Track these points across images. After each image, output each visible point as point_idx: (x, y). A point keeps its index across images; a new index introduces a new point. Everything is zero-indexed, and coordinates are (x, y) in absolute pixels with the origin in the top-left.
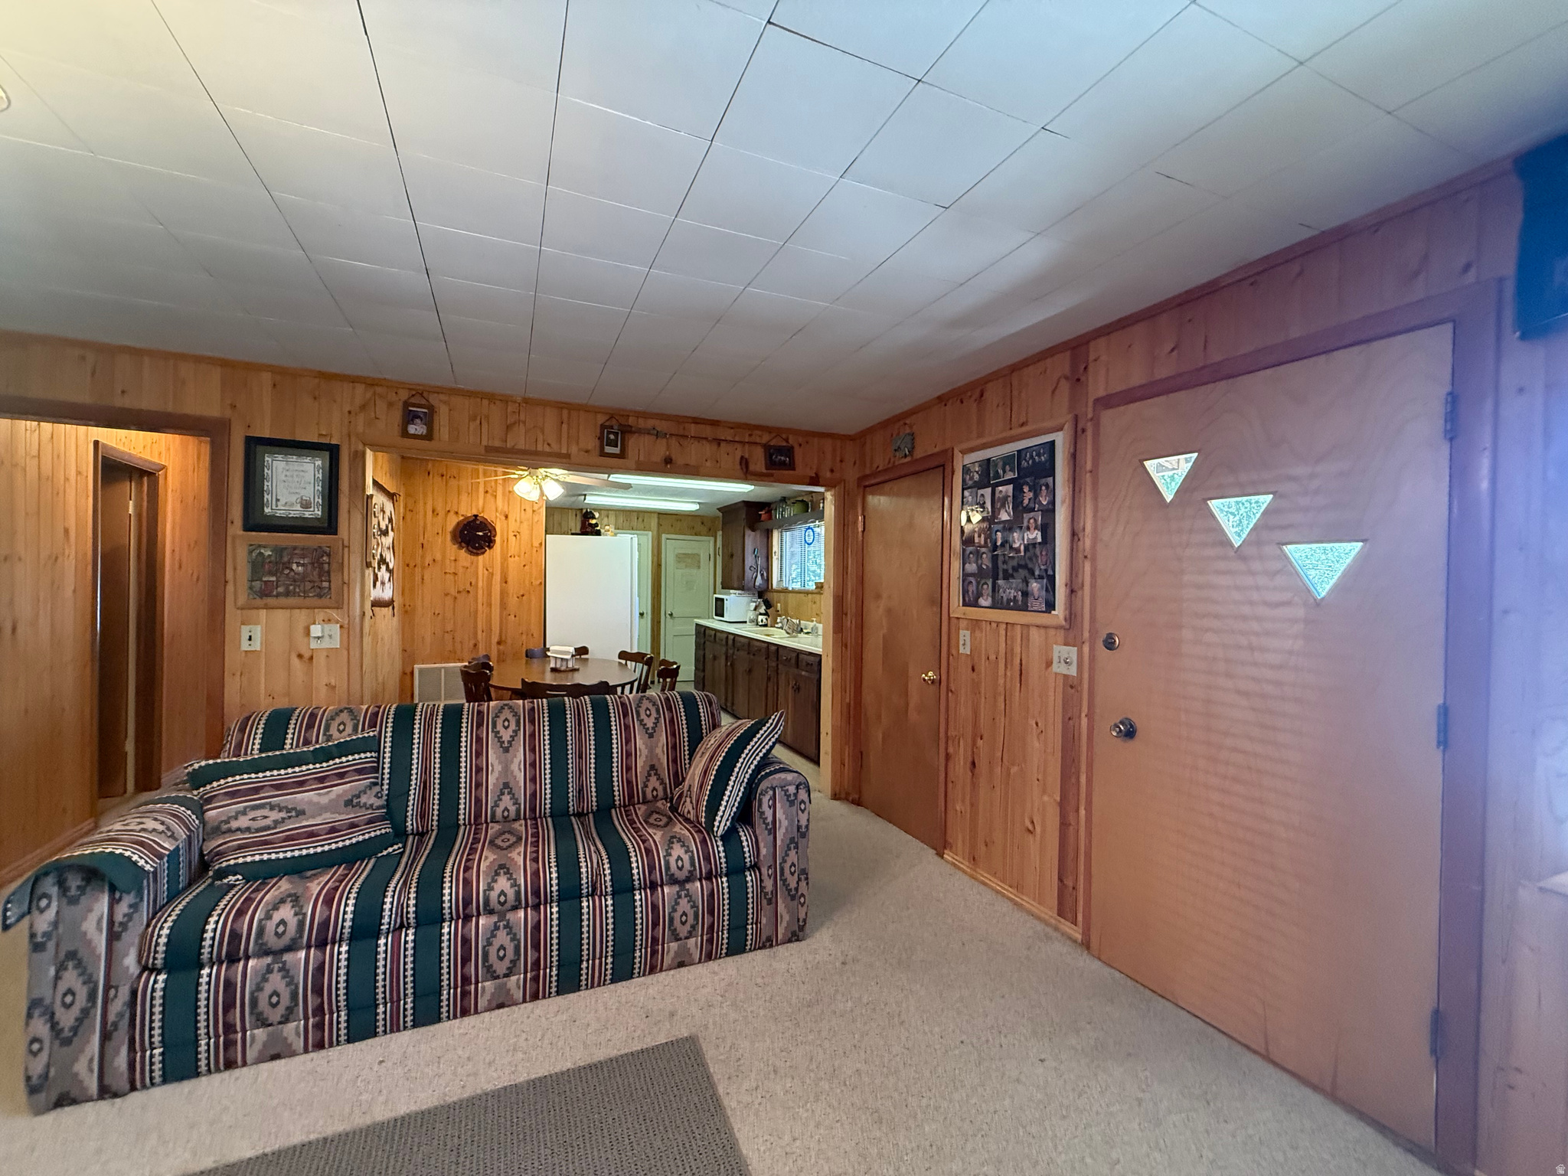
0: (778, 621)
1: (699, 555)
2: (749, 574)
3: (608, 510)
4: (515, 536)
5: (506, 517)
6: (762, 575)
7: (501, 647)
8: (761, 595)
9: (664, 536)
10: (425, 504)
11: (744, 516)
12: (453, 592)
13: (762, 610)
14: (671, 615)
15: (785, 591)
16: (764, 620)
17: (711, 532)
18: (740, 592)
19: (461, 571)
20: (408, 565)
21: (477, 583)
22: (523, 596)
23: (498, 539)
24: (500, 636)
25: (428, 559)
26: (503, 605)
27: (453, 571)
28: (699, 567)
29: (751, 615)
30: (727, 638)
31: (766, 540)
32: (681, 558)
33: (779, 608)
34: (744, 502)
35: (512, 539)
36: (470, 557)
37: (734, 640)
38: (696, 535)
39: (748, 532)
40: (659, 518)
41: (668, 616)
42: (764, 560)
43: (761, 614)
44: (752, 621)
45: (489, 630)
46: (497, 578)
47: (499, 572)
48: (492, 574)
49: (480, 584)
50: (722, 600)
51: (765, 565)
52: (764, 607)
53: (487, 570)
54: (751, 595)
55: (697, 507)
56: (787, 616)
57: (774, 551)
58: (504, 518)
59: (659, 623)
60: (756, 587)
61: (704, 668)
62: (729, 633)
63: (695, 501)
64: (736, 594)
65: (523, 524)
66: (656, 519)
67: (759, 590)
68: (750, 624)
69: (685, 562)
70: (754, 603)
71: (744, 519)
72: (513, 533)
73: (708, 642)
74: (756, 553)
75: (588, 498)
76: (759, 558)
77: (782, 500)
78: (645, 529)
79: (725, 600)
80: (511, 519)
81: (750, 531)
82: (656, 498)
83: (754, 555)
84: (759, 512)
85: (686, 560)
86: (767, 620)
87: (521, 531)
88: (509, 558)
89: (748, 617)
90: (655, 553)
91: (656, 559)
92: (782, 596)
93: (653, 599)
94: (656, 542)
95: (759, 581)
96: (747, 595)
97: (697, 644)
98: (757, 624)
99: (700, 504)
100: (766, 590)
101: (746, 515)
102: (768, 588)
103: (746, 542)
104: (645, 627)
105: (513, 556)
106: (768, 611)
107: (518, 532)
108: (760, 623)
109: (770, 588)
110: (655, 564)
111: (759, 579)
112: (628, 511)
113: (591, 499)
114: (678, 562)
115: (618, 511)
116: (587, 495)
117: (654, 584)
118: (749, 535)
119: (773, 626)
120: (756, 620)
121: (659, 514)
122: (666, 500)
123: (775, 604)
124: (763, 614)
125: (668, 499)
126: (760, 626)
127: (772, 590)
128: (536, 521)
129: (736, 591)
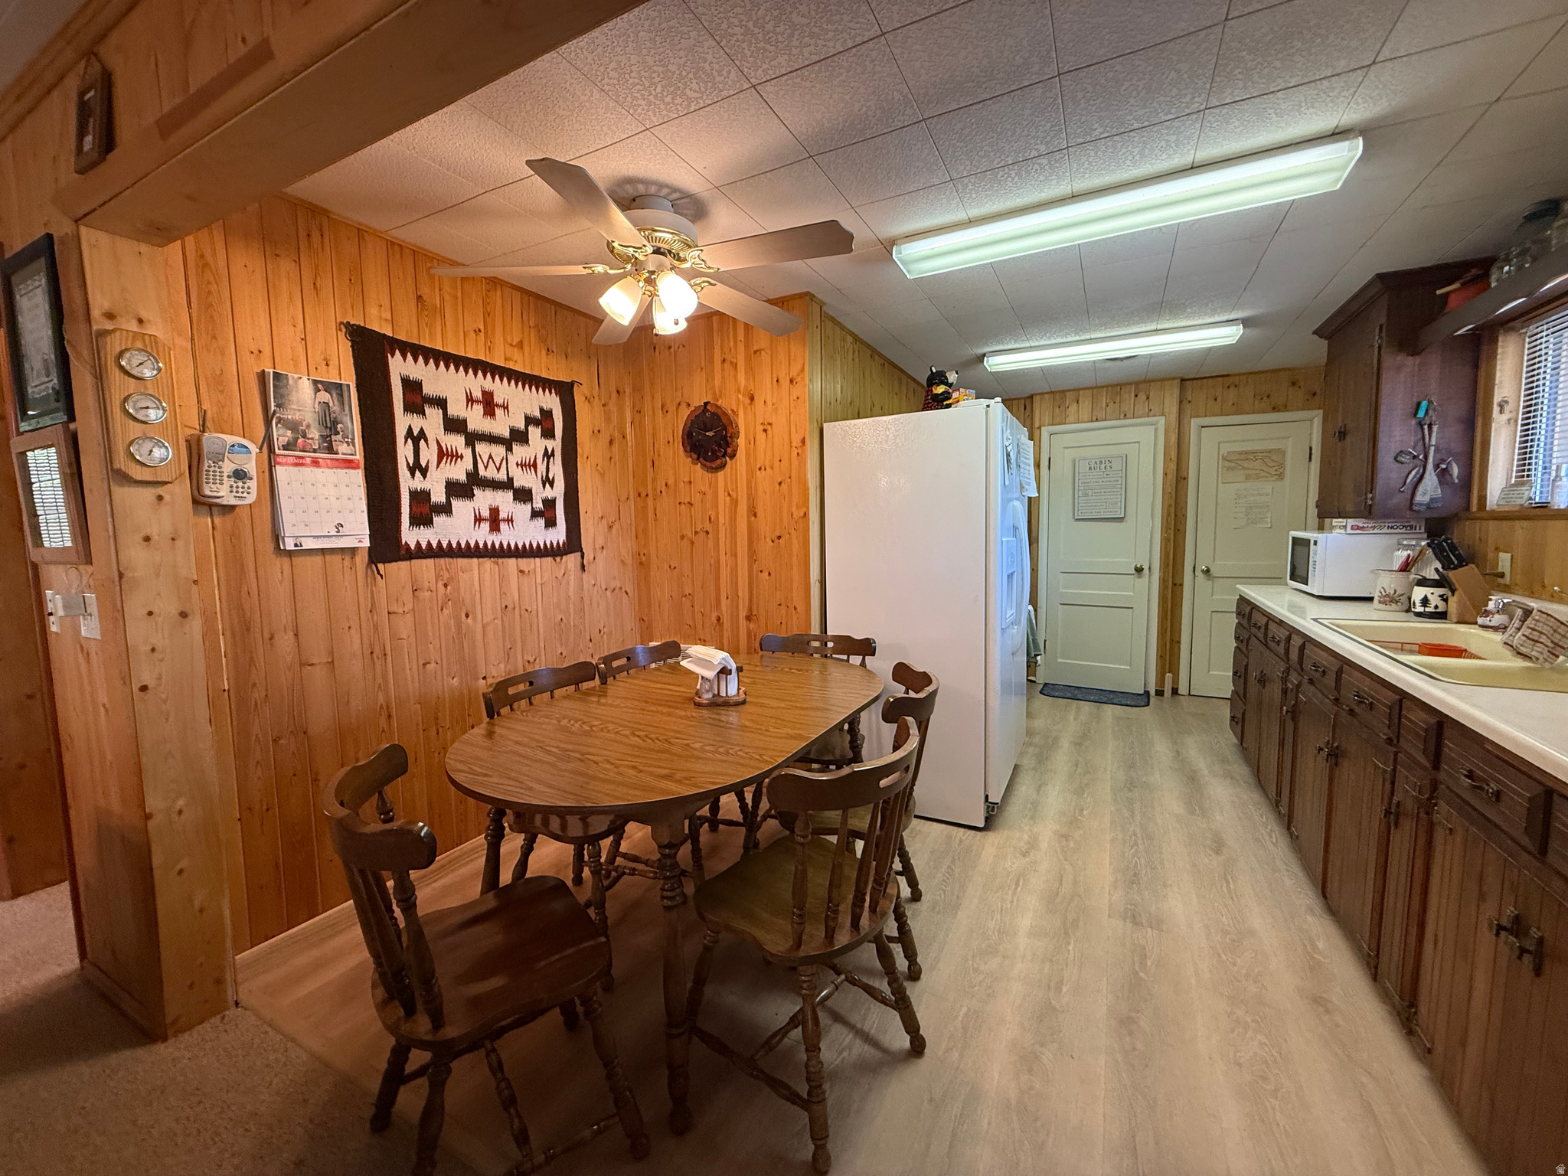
0: (1495, 606)
1: (1282, 452)
2: (1389, 472)
3: (1078, 390)
4: (765, 431)
5: (752, 398)
6: (1443, 474)
7: (752, 626)
8: (1432, 529)
9: (1195, 423)
10: (653, 397)
11: (1383, 320)
12: (689, 534)
13: (1431, 569)
14: (1207, 572)
15: (1538, 513)
16: (1434, 600)
17: (1311, 400)
18: (1359, 522)
19: (697, 499)
20: (639, 495)
21: (718, 518)
22: (779, 537)
23: (741, 441)
24: (750, 609)
25: (660, 485)
26: (753, 555)
27: (688, 500)
28: (1281, 476)
29: (1389, 582)
31: (1468, 370)
32: (1235, 462)
33: (1505, 566)
34: (1381, 277)
35: (761, 436)
36: (708, 476)
37: (1302, 648)
38: (1275, 409)
40: (1182, 389)
41: (1198, 573)
42: (1454, 431)
43: (1423, 582)
44: (1389, 599)
45: (734, 596)
46: (743, 508)
47: (745, 497)
48: (737, 501)
49: (721, 520)
50: (1306, 543)
51: (1458, 449)
52: (1436, 565)
53: (729, 495)
54: (1398, 531)
55: (1242, 331)
56: (1532, 594)
57: (1497, 399)
58: (749, 402)
59: (1178, 586)
60: (1416, 508)
61: (1245, 696)
62: (1293, 631)
63: (1233, 316)
64: (1349, 527)
65: (776, 408)
66: (1176, 392)
67: (1429, 515)
68: (1383, 606)
69: (1244, 468)
70: (1405, 553)
71: (1381, 327)
72: (762, 428)
73: (1253, 640)
74: (1421, 414)
75: (990, 362)
76: (1435, 428)
77: (1532, 217)
78: (1152, 413)
79: (1312, 543)
80: (759, 401)
81: (1400, 358)
82: (1131, 331)
83: (1413, 422)
84: (1438, 292)
85: (1246, 464)
86: (1446, 600)
87: (773, 420)
88: (758, 472)
89: (1379, 588)
90: (1173, 454)
91: (1173, 466)
92: (1521, 531)
93: (1165, 541)
94: (1174, 438)
95: (1430, 488)
96: (1385, 530)
97: (1237, 638)
98: (1408, 611)
99: (1246, 322)
100: (1456, 515)
101: (1388, 316)
102: (1468, 508)
103: (1386, 389)
104: (1146, 594)
105: (763, 468)
106: (1451, 575)
107: (770, 424)
108: (1419, 609)
109: (1474, 509)
110: (1170, 476)
111: (1431, 480)
112: (1117, 385)
113: (997, 363)
114: (1229, 469)
115: (1097, 387)
116: (984, 355)
117: (1169, 515)
118: (1399, 369)
119: (1468, 618)
120: (1404, 599)
121: (1183, 380)
122: (1156, 331)
123: (1491, 555)
124: (1429, 583)
125: (1159, 327)
126: (1419, 614)
127: (1482, 514)
128: (795, 398)
129: (1349, 520)
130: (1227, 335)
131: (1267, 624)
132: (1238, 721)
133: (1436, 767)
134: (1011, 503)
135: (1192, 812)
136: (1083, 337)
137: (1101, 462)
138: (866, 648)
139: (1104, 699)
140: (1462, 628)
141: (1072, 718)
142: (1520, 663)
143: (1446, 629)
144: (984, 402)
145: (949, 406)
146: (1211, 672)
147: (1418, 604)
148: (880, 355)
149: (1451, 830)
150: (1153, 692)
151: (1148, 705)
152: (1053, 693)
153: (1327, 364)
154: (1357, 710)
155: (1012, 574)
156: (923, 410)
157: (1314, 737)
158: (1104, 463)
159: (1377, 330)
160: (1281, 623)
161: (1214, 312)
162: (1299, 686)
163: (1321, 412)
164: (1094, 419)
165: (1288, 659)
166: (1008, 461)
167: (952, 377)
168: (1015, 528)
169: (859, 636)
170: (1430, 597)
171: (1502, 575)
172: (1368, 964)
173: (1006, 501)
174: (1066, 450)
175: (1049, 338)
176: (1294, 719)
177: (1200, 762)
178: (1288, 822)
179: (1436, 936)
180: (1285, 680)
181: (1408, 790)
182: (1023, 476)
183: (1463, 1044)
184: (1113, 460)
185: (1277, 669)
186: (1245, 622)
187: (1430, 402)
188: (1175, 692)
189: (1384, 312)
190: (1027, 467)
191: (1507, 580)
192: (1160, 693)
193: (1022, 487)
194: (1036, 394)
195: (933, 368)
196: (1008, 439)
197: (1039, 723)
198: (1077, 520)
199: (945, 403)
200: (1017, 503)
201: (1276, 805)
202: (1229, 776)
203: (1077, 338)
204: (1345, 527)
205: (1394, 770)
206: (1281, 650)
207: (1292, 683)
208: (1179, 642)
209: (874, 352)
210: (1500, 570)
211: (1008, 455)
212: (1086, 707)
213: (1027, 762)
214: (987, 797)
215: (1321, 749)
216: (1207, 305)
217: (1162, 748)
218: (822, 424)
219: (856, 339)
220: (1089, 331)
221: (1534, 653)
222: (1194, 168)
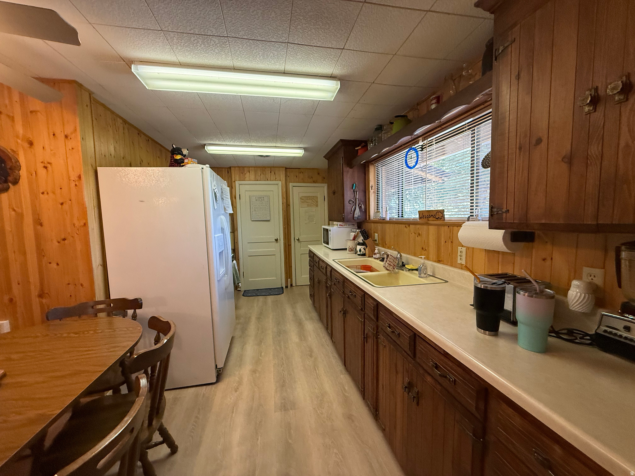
0: (376, 251)
1: (317, 197)
2: (348, 207)
3: (249, 167)
4: (46, 167)
5: (31, 144)
6: (360, 208)
7: (44, 301)
8: (360, 225)
9: (291, 184)
11: (343, 156)
13: (361, 239)
14: (298, 240)
15: (383, 221)
16: (362, 250)
17: (323, 180)
18: (341, 223)
21: (3, 227)
22: (64, 239)
23: (23, 173)
24: (42, 287)
26: (40, 252)
28: (317, 206)
29: (350, 244)
30: (326, 268)
31: (363, 175)
32: (304, 200)
33: (376, 238)
34: (341, 140)
35: (42, 172)
37: (331, 271)
38: (314, 182)
39: (346, 169)
40: (286, 171)
41: (296, 240)
42: (362, 194)
43: (359, 244)
44: (351, 250)
45: (25, 282)
46: (28, 220)
47: (30, 212)
48: (22, 216)
50: (327, 230)
51: (363, 200)
52: (362, 238)
53: (14, 210)
54: (351, 226)
55: (304, 152)
56: (383, 247)
57: (370, 185)
58: (29, 146)
59: (290, 245)
60: (355, 219)
61: (314, 287)
62: (327, 265)
63: (300, 146)
64: (338, 225)
65: (54, 153)
66: (284, 172)
67: (358, 221)
68: (349, 252)
69: (307, 202)
70: (354, 234)
71: (342, 157)
72: (43, 165)
73: (315, 267)
74: (354, 188)
75: (208, 149)
76: (357, 193)
77: (377, 129)
78: (276, 179)
79: (329, 230)
80: (38, 147)
81: (348, 168)
82: (266, 145)
83: (352, 190)
84: (356, 149)
85: (307, 201)
86: (365, 250)
87: (52, 161)
88: (41, 195)
89: (348, 246)
90: (285, 196)
91: (285, 201)
92: (379, 226)
93: (284, 229)
94: (284, 190)
95: (357, 213)
96: (348, 226)
97: (310, 265)
98: (356, 253)
99: (305, 149)
100: (364, 221)
101: (344, 154)
102: (366, 219)
103: (345, 180)
104: (279, 249)
105: (45, 193)
106: (366, 241)
107: (49, 163)
108: (359, 253)
109: (368, 219)
110: (284, 204)
111: (357, 211)
112: (264, 167)
113: (211, 150)
114: (303, 202)
115: (256, 167)
116: (205, 145)
117: (285, 219)
118: (348, 172)
119: (371, 256)
120: (354, 249)
121: (286, 168)
122: (276, 147)
123: (373, 234)
124: (361, 244)
125: (277, 145)
126: (359, 255)
127: (369, 221)
128: (71, 148)
129: (339, 223)
130: (298, 153)
131: (319, 261)
132: (312, 296)
133: (377, 320)
134: (220, 217)
135: (301, 340)
136: (248, 144)
137: (260, 198)
138: (137, 304)
139: (268, 294)
140: (370, 259)
141: (256, 305)
142: (387, 272)
143: (365, 260)
144: (201, 166)
145: (183, 166)
146: (302, 276)
147: (359, 251)
148: (144, 134)
149: (385, 346)
150: (284, 287)
151: (283, 293)
152: (248, 295)
153: (328, 168)
154: (351, 297)
155: (222, 251)
156: (169, 167)
157: (338, 306)
158: (261, 198)
159: (341, 159)
160: (323, 261)
161: (294, 143)
162: (331, 286)
163: (327, 184)
164: (256, 180)
165: (327, 275)
166: (216, 197)
167: (185, 152)
168: (223, 229)
169: (131, 297)
170: (361, 249)
171: (376, 240)
172: (361, 393)
173: (216, 216)
174: (246, 192)
175: (234, 142)
176: (330, 298)
177: (302, 314)
178: (331, 335)
179: (383, 385)
180: (326, 283)
181: (370, 328)
182: (225, 204)
183: (395, 428)
184: (264, 197)
185: (323, 278)
186: (312, 260)
187: (356, 184)
188: (291, 285)
189: (343, 153)
190: (227, 200)
191: (377, 242)
192: (287, 287)
193: (225, 209)
194: (232, 167)
195: (174, 145)
196: (215, 186)
197: (242, 311)
198: (252, 221)
199: (182, 164)
200: (223, 217)
201: (327, 329)
202: (311, 319)
203: (246, 144)
204: (337, 225)
205: (364, 321)
206: (324, 271)
207: (329, 284)
208: (291, 267)
209: (140, 132)
210: (375, 239)
211: (215, 194)
212: (261, 298)
213: (238, 333)
214: (216, 366)
215: (341, 311)
216: (292, 140)
217: (289, 311)
218: (96, 168)
219: (125, 121)
220: (250, 142)
221: (390, 269)
222: (285, 73)
